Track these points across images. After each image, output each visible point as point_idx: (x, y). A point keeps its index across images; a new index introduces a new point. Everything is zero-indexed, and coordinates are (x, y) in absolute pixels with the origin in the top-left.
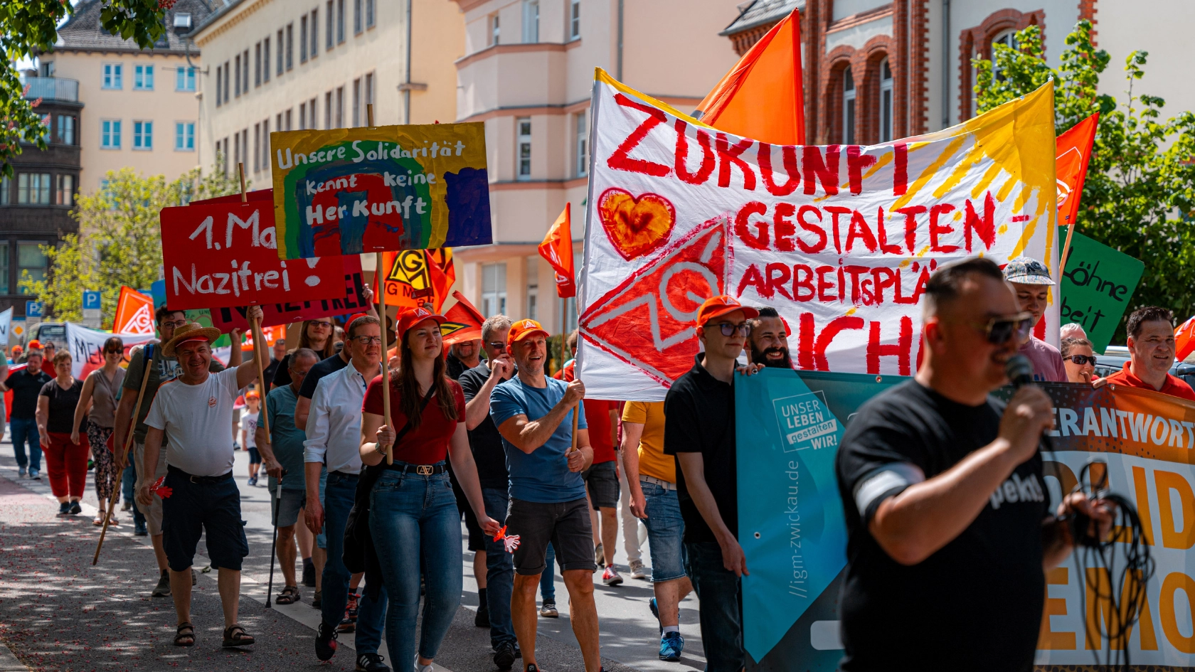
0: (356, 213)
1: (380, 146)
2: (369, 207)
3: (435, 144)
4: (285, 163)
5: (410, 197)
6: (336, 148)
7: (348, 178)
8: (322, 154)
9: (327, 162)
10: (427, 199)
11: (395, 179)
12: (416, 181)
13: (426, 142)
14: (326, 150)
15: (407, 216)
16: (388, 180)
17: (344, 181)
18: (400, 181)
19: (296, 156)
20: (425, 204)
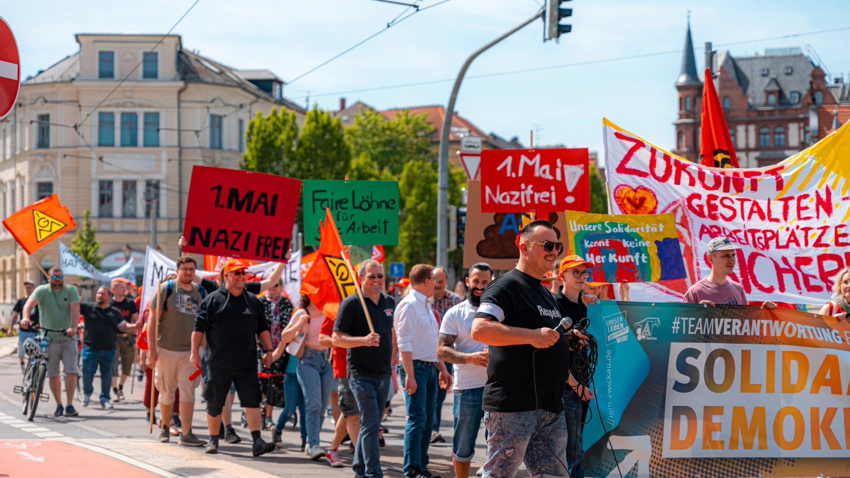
0: (611, 261)
1: (619, 226)
2: (617, 258)
3: (647, 225)
4: (574, 228)
5: (638, 254)
6: (597, 224)
7: (604, 241)
8: (590, 226)
9: (593, 231)
10: (647, 254)
11: (629, 243)
12: (640, 245)
13: (643, 224)
14: (592, 224)
15: (637, 264)
16: (625, 244)
17: (603, 242)
18: (631, 245)
19: (579, 225)
20: (646, 257)
